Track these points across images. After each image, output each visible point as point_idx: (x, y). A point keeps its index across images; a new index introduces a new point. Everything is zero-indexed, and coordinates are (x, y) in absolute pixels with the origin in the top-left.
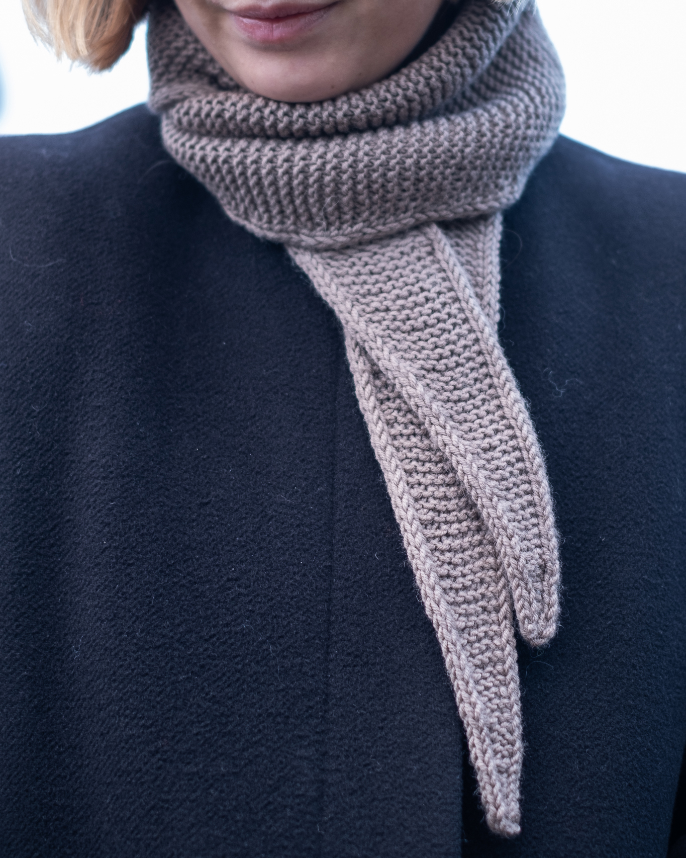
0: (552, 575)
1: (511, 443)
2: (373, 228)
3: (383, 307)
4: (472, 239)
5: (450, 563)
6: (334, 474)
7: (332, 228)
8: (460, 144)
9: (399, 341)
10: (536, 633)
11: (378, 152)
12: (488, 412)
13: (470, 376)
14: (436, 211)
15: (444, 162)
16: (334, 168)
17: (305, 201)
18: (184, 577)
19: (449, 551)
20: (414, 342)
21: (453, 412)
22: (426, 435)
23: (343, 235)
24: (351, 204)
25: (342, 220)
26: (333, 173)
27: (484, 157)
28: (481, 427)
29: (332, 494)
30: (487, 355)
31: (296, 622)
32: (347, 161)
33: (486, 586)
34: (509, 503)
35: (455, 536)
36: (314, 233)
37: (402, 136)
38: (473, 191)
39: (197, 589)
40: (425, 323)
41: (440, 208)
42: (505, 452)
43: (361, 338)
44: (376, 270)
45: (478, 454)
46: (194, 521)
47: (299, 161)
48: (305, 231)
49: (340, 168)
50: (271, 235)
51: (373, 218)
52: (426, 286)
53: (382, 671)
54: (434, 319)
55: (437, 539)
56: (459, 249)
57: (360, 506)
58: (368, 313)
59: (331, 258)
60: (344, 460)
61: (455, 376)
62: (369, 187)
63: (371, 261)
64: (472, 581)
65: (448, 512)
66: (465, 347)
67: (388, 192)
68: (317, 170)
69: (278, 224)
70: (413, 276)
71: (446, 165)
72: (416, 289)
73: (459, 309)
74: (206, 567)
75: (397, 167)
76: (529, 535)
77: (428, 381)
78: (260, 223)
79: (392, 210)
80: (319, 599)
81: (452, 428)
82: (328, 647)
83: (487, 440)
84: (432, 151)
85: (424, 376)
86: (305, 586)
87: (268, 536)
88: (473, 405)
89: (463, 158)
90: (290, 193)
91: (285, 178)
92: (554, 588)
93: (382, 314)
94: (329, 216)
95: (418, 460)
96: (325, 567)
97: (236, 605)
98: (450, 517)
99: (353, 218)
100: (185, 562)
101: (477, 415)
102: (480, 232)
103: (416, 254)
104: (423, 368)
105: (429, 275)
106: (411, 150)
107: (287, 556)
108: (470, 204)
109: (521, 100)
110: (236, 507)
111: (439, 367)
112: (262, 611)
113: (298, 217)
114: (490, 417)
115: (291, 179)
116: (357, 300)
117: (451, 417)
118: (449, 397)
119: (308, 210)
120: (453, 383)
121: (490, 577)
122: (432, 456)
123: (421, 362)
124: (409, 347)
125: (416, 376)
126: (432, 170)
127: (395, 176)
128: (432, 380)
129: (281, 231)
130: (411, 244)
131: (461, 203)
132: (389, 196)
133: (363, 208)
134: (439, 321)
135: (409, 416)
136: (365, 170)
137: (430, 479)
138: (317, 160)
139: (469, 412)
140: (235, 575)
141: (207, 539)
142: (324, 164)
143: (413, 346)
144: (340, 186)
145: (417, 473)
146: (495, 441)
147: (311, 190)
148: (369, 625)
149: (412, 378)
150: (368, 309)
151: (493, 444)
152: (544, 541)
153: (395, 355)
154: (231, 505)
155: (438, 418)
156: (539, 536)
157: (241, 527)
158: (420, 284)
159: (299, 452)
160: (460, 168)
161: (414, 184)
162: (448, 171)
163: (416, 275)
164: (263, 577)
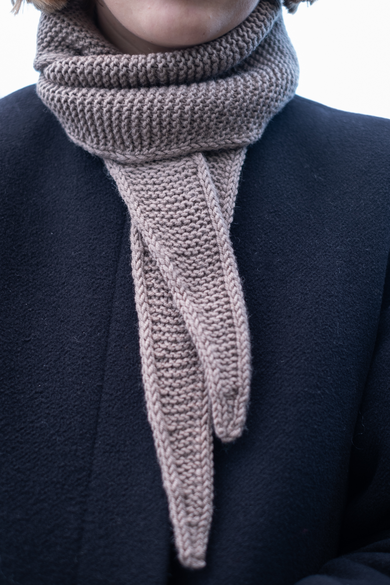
0: (242, 395)
1: (225, 307)
2: (162, 151)
3: (157, 208)
4: (224, 164)
5: (170, 386)
6: (110, 323)
7: (136, 150)
8: (223, 98)
9: (163, 232)
10: (224, 434)
11: (167, 100)
12: (215, 286)
13: (207, 260)
14: (206, 142)
15: (211, 110)
16: (138, 110)
17: (119, 131)
18: (8, 389)
19: (172, 378)
20: (173, 235)
21: (190, 284)
22: (171, 298)
23: (143, 155)
24: (148, 135)
25: (143, 145)
26: (137, 113)
27: (239, 108)
28: (208, 295)
29: (107, 337)
30: (220, 247)
31: (75, 422)
32: (147, 105)
33: (194, 401)
34: (217, 346)
35: (178, 368)
36: (125, 152)
37: (184, 91)
38: (231, 131)
39: (16, 397)
40: (182, 222)
41: (208, 141)
42: (220, 312)
43: (140, 228)
44: (157, 182)
45: (202, 313)
46: (18, 352)
47: (117, 104)
48: (119, 151)
49: (142, 110)
50: (98, 152)
51: (162, 145)
52: (187, 196)
53: (128, 457)
54: (189, 219)
55: (165, 369)
56: (214, 170)
57: (124, 346)
58: (148, 211)
59: (131, 172)
60: (117, 314)
61: (197, 260)
62: (160, 123)
63: (155, 176)
64: (185, 399)
65: (175, 351)
66: (206, 241)
67: (173, 128)
68: (127, 110)
69: (102, 145)
70: (180, 188)
71: (212, 112)
72: (180, 198)
73: (206, 214)
74: (23, 383)
75: (179, 111)
76: (228, 368)
77: (177, 262)
78: (92, 144)
79: (175, 140)
80: (91, 407)
81: (188, 295)
82: (95, 439)
83: (210, 304)
84: (203, 102)
85: (176, 259)
86: (84, 398)
87: (64, 364)
88: (206, 280)
89: (224, 107)
90: (110, 125)
91: (108, 115)
92: (241, 405)
93: (156, 213)
94: (134, 142)
95: (162, 314)
96: (98, 386)
97: (39, 409)
98: (176, 355)
99: (150, 144)
100: (10, 379)
101: (207, 287)
102: (231, 159)
103: (185, 172)
104: (176, 253)
105: (191, 189)
106: (189, 100)
107: (74, 378)
108: (229, 139)
109: (268, 73)
110: (46, 344)
111: (187, 253)
112: (54, 414)
113: (115, 142)
114: (215, 289)
115: (111, 115)
116: (142, 202)
117: (189, 287)
118: (190, 274)
119: (121, 137)
120: (194, 265)
121: (198, 396)
122: (172, 313)
123: (175, 249)
124: (170, 238)
125: (170, 258)
126: (203, 114)
127: (177, 117)
128: (181, 262)
129: (104, 150)
130: (183, 166)
131: (223, 137)
132: (173, 130)
133: (156, 138)
134: (192, 221)
135: (162, 284)
136: (158, 112)
137: (168, 328)
138: (128, 104)
139: (202, 285)
140: (41, 389)
141: (26, 365)
142: (132, 107)
143: (172, 237)
144: (141, 121)
145: (160, 322)
146: (214, 305)
147: (123, 124)
148: (123, 425)
149: (167, 259)
150: (148, 209)
151: (213, 307)
152: (239, 373)
153: (160, 242)
154: (43, 343)
155: (179, 288)
156: (236, 369)
157: (48, 357)
158: (184, 195)
159: (89, 308)
160: (222, 114)
161: (191, 123)
162: (213, 116)
163: (182, 188)
164: (57, 391)
